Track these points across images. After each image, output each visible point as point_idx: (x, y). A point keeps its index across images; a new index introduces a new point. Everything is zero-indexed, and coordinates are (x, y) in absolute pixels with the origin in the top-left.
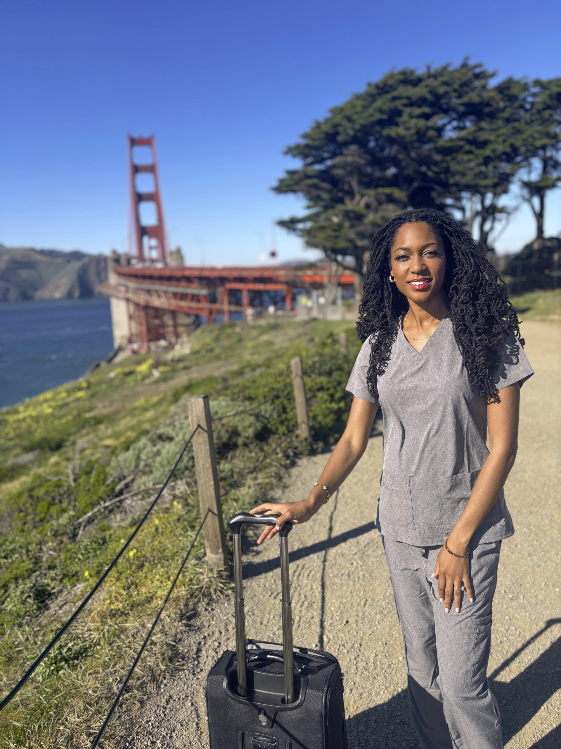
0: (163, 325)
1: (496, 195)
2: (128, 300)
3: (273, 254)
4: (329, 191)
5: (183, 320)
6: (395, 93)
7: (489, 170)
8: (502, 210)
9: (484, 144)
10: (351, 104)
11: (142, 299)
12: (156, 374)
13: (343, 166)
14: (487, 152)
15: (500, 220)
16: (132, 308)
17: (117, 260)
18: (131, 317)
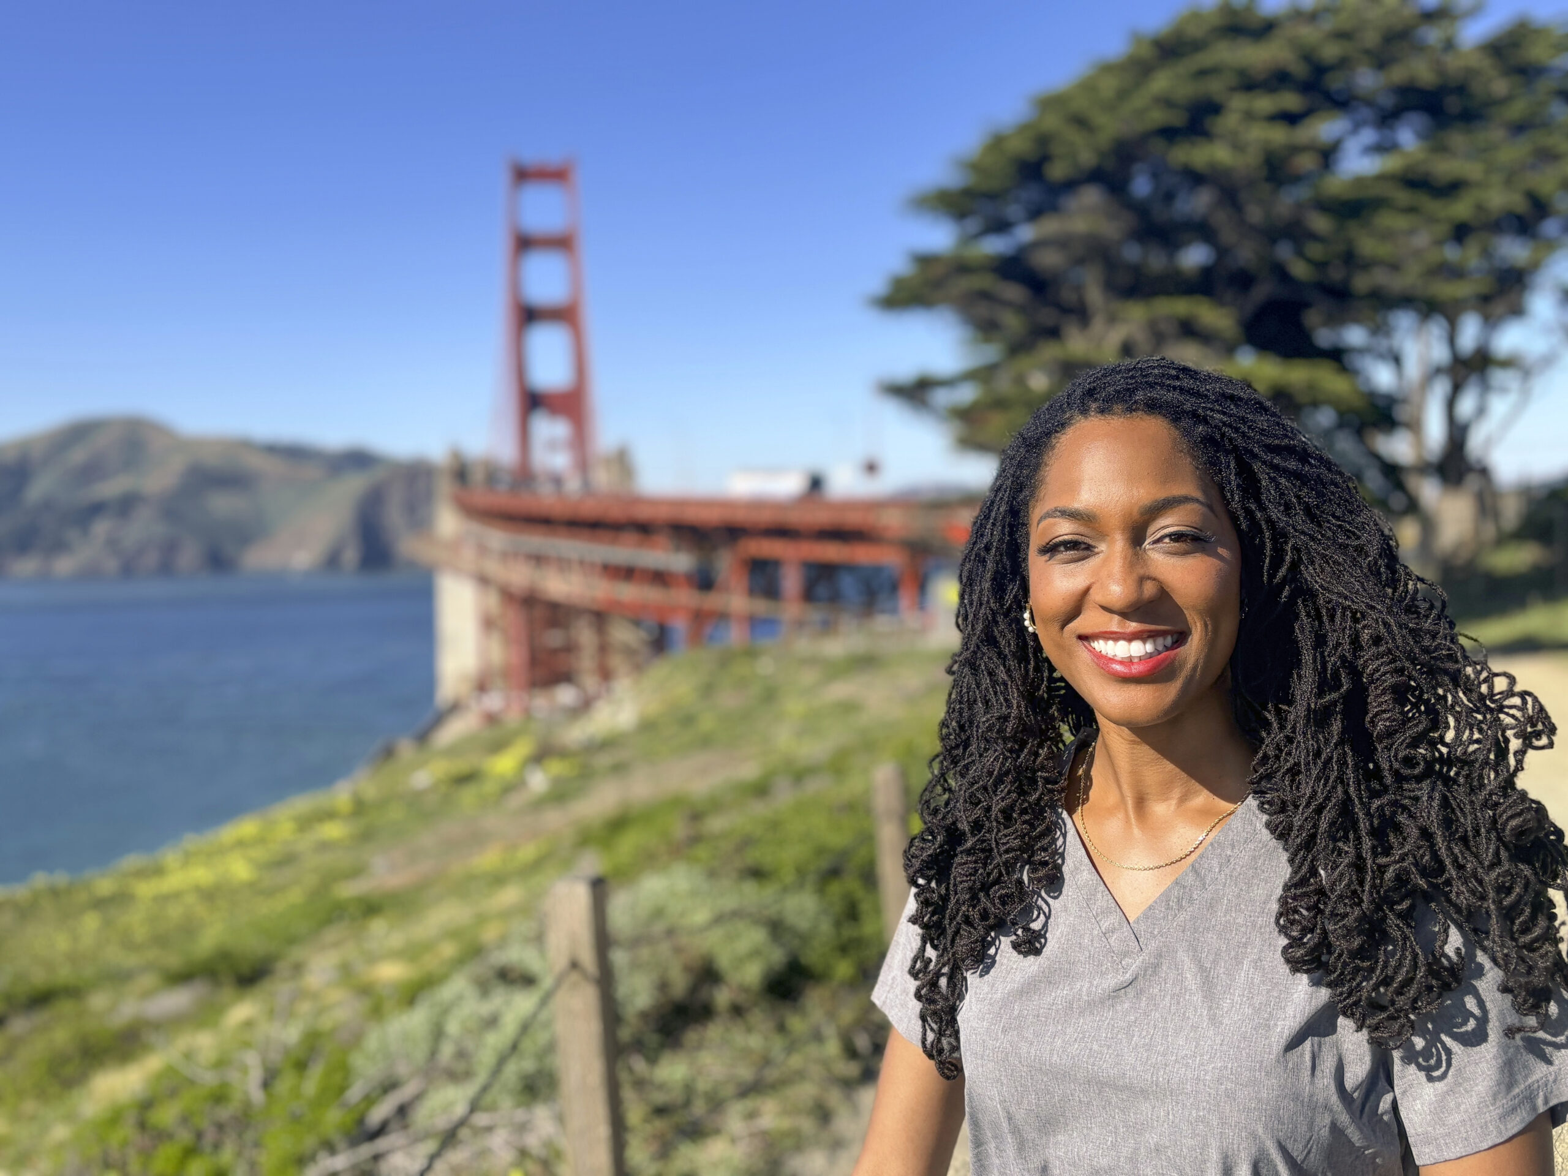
0: (570, 648)
1: (1491, 322)
2: (483, 580)
3: (871, 468)
4: (1020, 309)
5: (623, 634)
6: (1205, 59)
7: (1470, 256)
8: (1509, 363)
9: (1452, 188)
10: (1088, 86)
11: (519, 576)
12: (538, 781)
13: (1062, 243)
14: (1461, 209)
15: (1504, 390)
16: (493, 601)
17: (461, 472)
18: (488, 624)
